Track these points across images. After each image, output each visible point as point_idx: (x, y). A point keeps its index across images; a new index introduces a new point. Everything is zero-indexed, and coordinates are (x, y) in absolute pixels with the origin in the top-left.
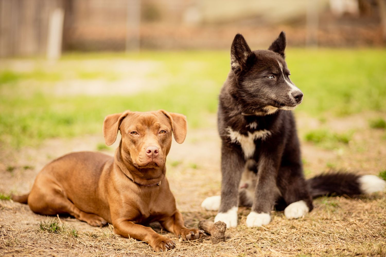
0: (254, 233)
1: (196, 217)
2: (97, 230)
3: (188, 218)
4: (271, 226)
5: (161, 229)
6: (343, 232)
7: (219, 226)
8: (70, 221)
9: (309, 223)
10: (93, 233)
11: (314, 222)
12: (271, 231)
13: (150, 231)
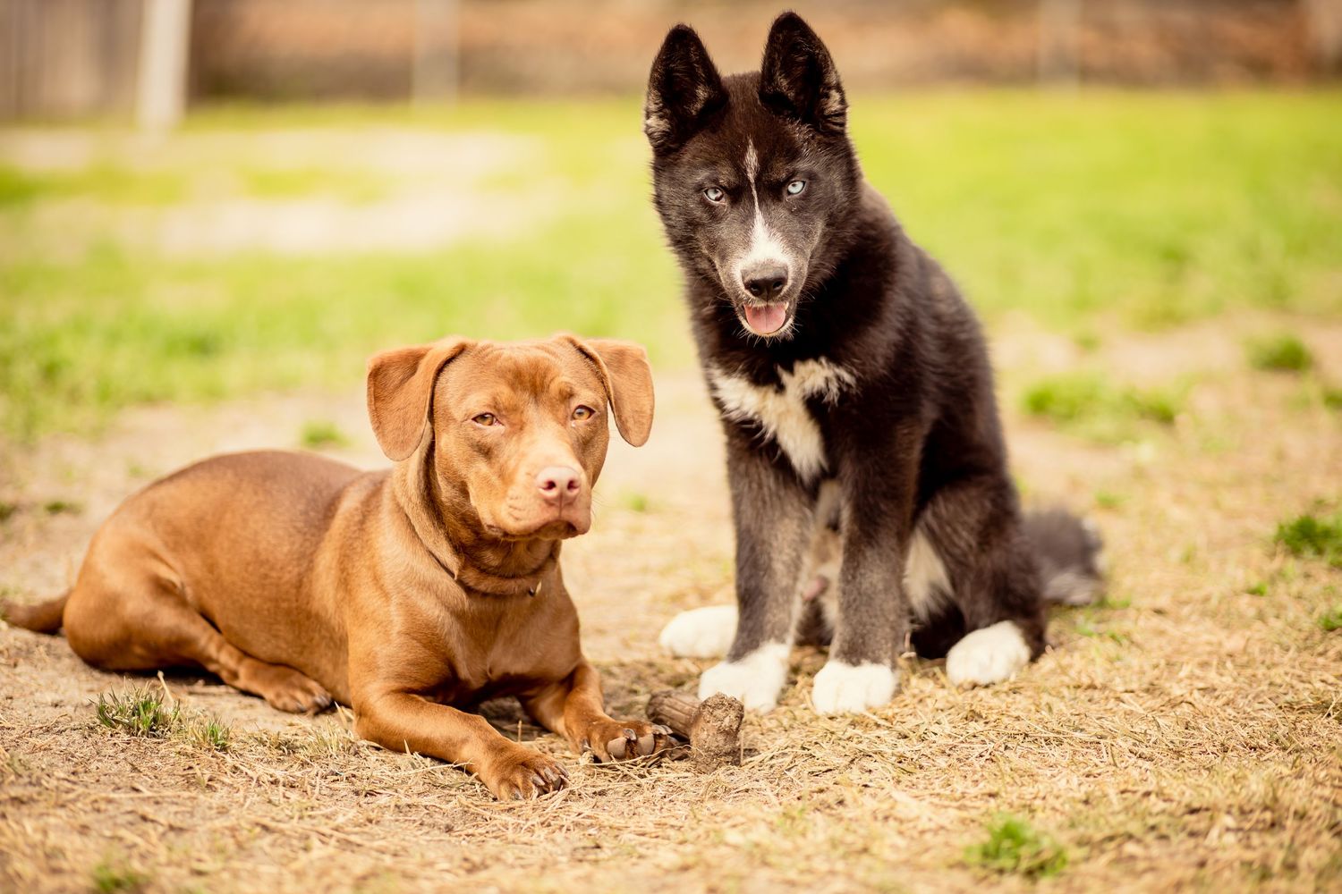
0: (840, 734)
1: (639, 678)
2: (297, 725)
3: (611, 682)
4: (897, 710)
5: (517, 722)
6: (1145, 733)
7: (718, 713)
8: (203, 694)
9: (1031, 701)
10: (281, 734)
11: (1045, 698)
12: (899, 728)
13: (480, 728)
